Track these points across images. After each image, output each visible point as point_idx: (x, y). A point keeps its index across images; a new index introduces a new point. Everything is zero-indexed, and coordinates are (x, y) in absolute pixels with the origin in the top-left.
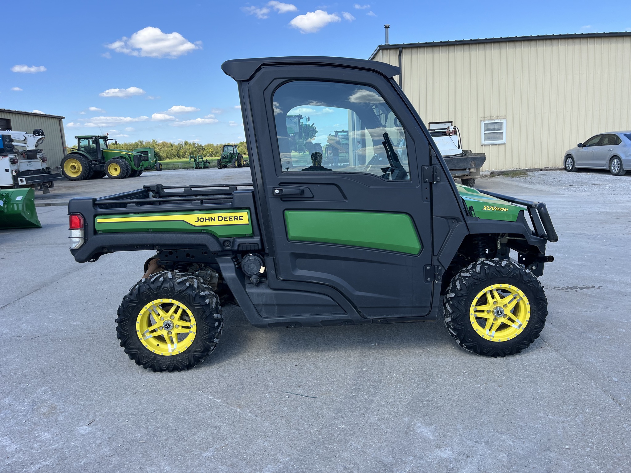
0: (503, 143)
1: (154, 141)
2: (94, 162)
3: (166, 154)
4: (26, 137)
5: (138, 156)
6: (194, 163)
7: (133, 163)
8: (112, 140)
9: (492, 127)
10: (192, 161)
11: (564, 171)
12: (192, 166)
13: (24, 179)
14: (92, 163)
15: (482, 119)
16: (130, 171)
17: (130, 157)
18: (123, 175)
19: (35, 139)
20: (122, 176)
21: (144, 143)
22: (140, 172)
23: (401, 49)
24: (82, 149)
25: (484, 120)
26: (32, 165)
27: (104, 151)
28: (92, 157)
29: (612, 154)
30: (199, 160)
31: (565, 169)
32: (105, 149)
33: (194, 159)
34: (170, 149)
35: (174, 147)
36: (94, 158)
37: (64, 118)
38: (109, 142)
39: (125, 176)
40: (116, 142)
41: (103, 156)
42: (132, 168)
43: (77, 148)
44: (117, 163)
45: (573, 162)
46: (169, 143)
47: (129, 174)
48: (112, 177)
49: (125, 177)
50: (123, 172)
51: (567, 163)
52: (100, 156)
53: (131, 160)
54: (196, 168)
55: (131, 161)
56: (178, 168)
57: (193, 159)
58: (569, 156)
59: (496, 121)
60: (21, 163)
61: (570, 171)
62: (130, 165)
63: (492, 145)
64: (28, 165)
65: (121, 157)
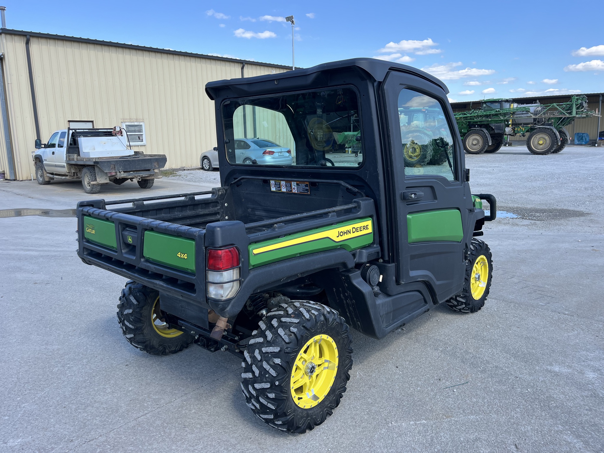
0: (144, 144)
9: (133, 129)
11: (202, 171)
15: (122, 120)
23: (28, 36)
25: (125, 122)
29: (245, 156)
31: (203, 168)
45: (210, 162)
51: (204, 163)
58: (205, 158)
59: (136, 124)
61: (208, 170)
63: (134, 146)
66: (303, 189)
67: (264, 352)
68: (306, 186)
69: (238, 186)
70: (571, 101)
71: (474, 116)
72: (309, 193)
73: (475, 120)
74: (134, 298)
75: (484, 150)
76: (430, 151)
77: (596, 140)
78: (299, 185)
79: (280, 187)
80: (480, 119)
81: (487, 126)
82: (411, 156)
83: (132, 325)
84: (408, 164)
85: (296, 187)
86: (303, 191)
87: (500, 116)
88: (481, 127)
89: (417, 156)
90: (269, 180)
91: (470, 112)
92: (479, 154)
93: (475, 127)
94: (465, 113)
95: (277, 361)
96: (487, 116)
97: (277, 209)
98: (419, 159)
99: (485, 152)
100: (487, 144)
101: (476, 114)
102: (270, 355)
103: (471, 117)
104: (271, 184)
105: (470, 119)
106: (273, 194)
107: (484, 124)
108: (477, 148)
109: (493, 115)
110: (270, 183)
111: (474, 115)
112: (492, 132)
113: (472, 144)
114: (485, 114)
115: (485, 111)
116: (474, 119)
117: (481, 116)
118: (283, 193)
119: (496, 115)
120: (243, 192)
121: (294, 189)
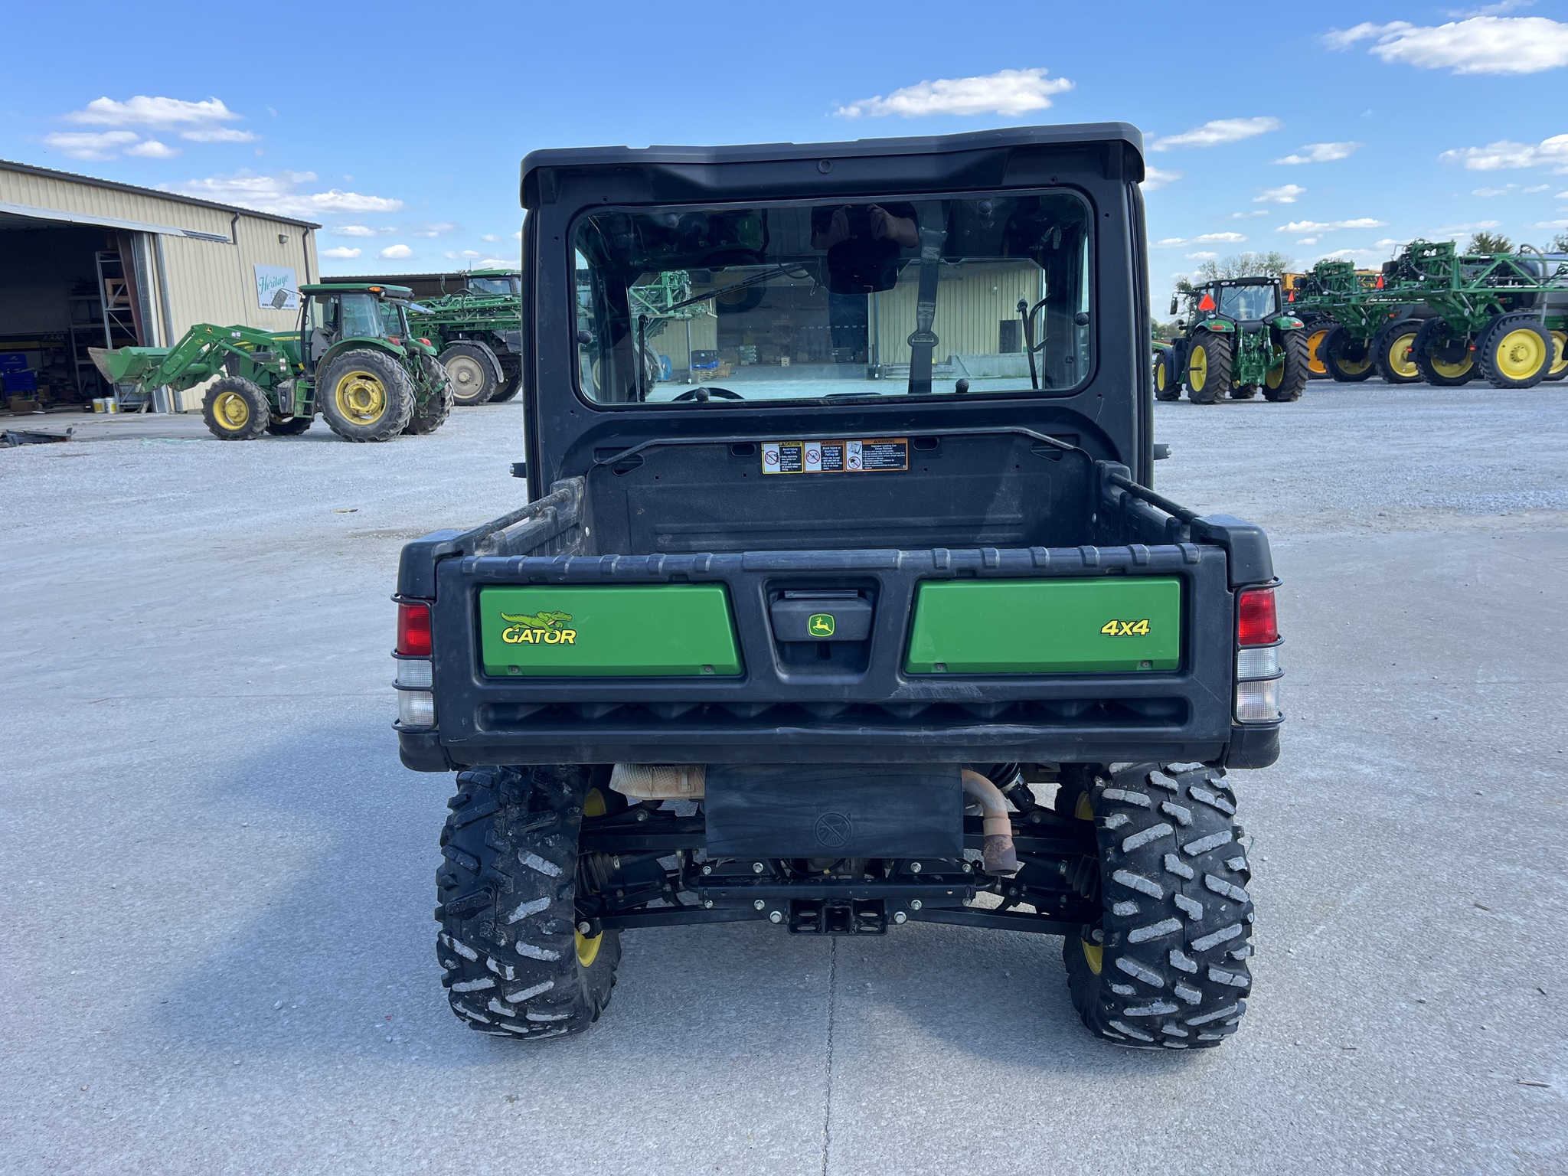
66: (885, 458)
67: (1194, 853)
68: (899, 448)
69: (619, 472)
70: (660, 283)
71: (454, 312)
72: (906, 467)
73: (458, 320)
74: (541, 859)
75: (490, 396)
76: (409, 396)
77: (688, 370)
78: (874, 449)
79: (799, 460)
80: (468, 319)
81: (487, 336)
82: (358, 411)
83: (552, 949)
84: (351, 433)
85: (860, 457)
86: (884, 463)
87: (514, 312)
88: (472, 339)
89: (373, 413)
90: (759, 444)
91: (443, 301)
92: (477, 405)
93: (458, 339)
94: (430, 301)
95: (1237, 864)
96: (483, 311)
97: (783, 522)
98: (383, 420)
99: (490, 401)
100: (494, 379)
101: (459, 307)
102: (1211, 858)
103: (446, 311)
104: (764, 454)
105: (445, 318)
106: (767, 482)
107: (479, 332)
108: (472, 390)
109: (498, 308)
110: (760, 450)
111: (453, 308)
112: (501, 351)
113: (459, 381)
114: (479, 305)
115: (480, 299)
116: (454, 319)
117: (469, 311)
118: (811, 475)
119: (506, 309)
120: (644, 486)
121: (853, 461)
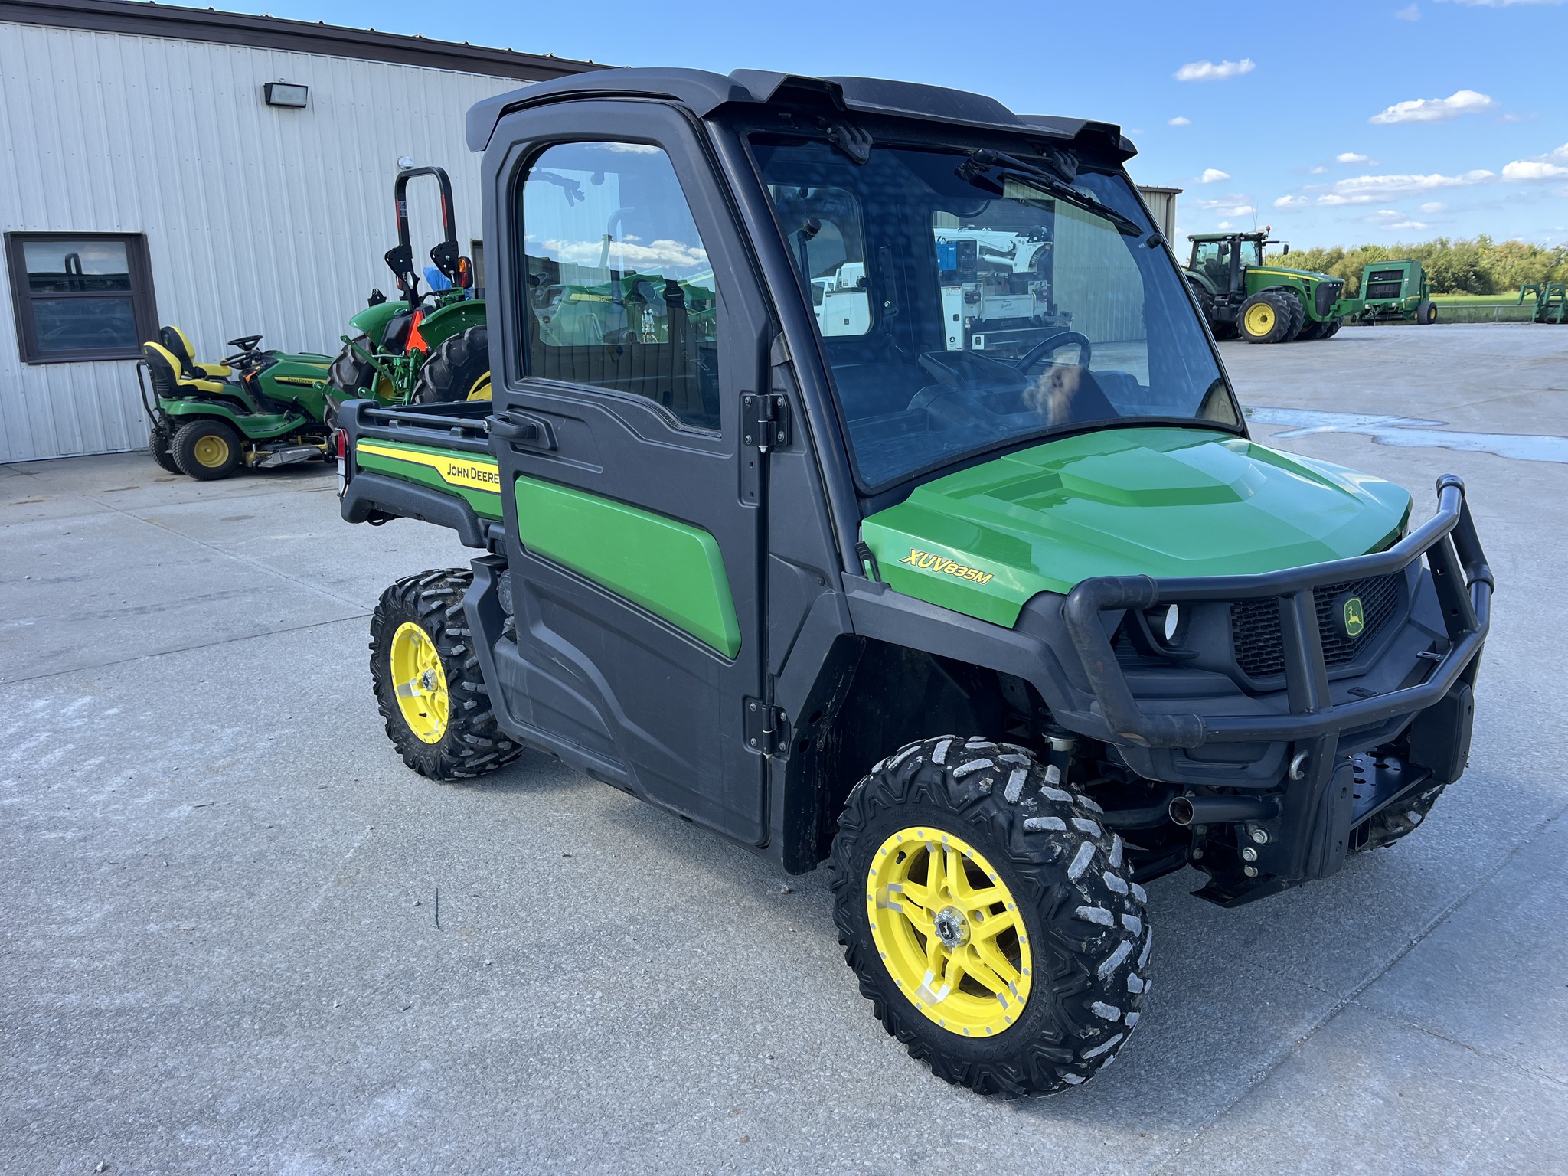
1: (1483, 239)
2: (1218, 299)
3: (1512, 278)
4: (1014, 245)
5: (1331, 285)
6: (1536, 305)
7: (1312, 304)
8: (1278, 242)
10: (1530, 301)
12: (1528, 314)
13: (982, 337)
14: (1212, 301)
16: (1300, 326)
17: (1308, 289)
18: (1278, 335)
19: (1030, 249)
20: (1275, 337)
21: (1451, 246)
22: (1333, 328)
24: (1200, 267)
26: (1012, 307)
27: (1248, 271)
28: (1219, 286)
30: (1551, 298)
32: (1252, 268)
33: (1538, 296)
34: (1525, 263)
35: (1538, 257)
36: (1221, 289)
37: (1181, 191)
38: (1267, 250)
39: (1286, 336)
40: (1286, 248)
41: (1244, 285)
42: (1307, 317)
43: (1188, 265)
44: (1269, 301)
46: (1526, 245)
47: (1296, 333)
48: (1250, 337)
49: (1284, 340)
50: (1279, 327)
52: (1234, 286)
53: (1309, 295)
54: (1538, 321)
55: (1309, 298)
56: (1487, 319)
57: (1533, 296)
60: (986, 303)
62: (1305, 308)
64: (1002, 307)
65: (1288, 288)
